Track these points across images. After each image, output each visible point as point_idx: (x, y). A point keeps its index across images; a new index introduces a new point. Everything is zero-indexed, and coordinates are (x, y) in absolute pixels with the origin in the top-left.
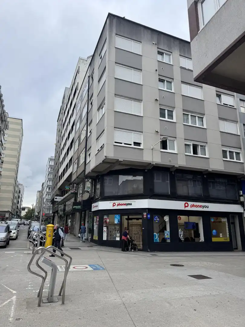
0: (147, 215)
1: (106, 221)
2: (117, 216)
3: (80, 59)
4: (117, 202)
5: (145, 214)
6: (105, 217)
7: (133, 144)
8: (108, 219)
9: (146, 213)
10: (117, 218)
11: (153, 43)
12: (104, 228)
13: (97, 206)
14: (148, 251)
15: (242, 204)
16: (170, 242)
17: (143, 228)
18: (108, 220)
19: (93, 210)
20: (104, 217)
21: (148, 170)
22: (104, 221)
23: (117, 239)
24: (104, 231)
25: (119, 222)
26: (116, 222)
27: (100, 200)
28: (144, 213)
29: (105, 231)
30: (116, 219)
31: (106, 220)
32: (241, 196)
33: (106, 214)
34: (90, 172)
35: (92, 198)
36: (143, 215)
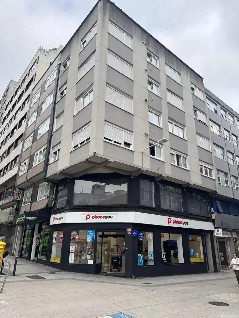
0: (132, 232)
1: (74, 238)
2: (91, 232)
3: (41, 49)
4: (92, 214)
5: (129, 230)
6: (74, 233)
7: (123, 144)
8: (77, 236)
9: (130, 229)
10: (91, 235)
11: (143, 43)
12: (71, 247)
13: (62, 218)
14: (132, 278)
15: (213, 221)
16: (153, 264)
17: (127, 248)
18: (78, 238)
19: (52, 223)
20: (72, 233)
21: (134, 177)
22: (72, 238)
23: (89, 263)
24: (70, 251)
25: (93, 239)
26: (89, 239)
27: (67, 210)
28: (128, 229)
29: (72, 251)
30: (89, 236)
31: (74, 237)
32: (213, 213)
33: (74, 229)
34: (57, 173)
35: (51, 208)
36: (127, 232)
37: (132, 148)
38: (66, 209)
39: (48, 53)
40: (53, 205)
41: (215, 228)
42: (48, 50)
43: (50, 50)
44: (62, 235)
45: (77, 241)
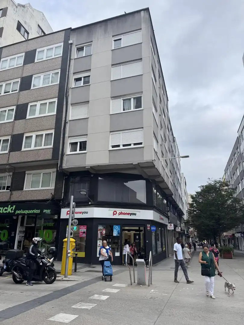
0: (150, 228)
1: (101, 233)
2: (117, 227)
4: (119, 210)
8: (104, 230)
9: (149, 225)
10: (117, 229)
12: (98, 241)
13: (87, 213)
15: (168, 217)
17: (147, 241)
18: (105, 232)
19: (64, 216)
20: (99, 228)
22: (99, 232)
23: (116, 255)
25: (118, 234)
26: (115, 233)
27: (91, 205)
29: (99, 245)
30: (115, 230)
31: (101, 231)
32: (168, 211)
33: (101, 224)
34: (86, 167)
36: (147, 227)
38: (90, 203)
39: (17, 7)
40: (62, 198)
41: (169, 223)
45: (103, 235)
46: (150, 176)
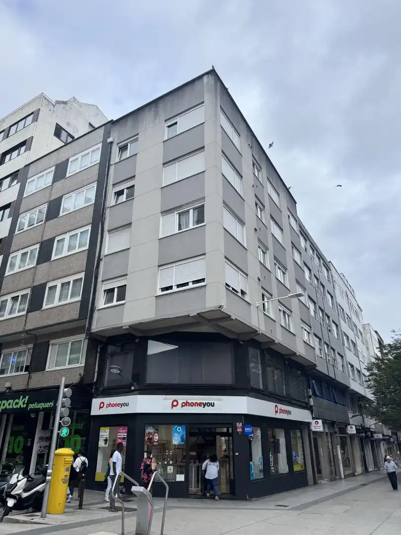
0: (243, 428)
1: (150, 440)
2: (179, 429)
4: (182, 399)
5: (239, 425)
6: (149, 430)
7: (240, 292)
8: (156, 434)
9: (241, 424)
10: (179, 433)
11: (249, 145)
16: (262, 477)
17: (237, 454)
18: (157, 438)
20: (147, 431)
22: (146, 438)
23: (178, 480)
25: (182, 440)
26: (176, 440)
27: (134, 391)
28: (237, 424)
30: (176, 435)
31: (151, 436)
32: (310, 397)
33: (150, 424)
34: (123, 328)
35: (91, 385)
36: (236, 427)
37: (247, 298)
38: (133, 388)
39: (54, 106)
40: (95, 380)
41: (313, 419)
42: (54, 102)
43: (58, 102)
44: (126, 434)
45: (155, 443)
46: (239, 334)
